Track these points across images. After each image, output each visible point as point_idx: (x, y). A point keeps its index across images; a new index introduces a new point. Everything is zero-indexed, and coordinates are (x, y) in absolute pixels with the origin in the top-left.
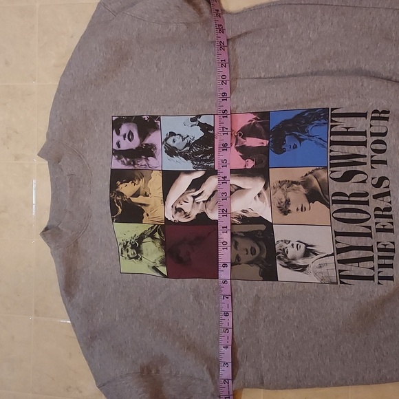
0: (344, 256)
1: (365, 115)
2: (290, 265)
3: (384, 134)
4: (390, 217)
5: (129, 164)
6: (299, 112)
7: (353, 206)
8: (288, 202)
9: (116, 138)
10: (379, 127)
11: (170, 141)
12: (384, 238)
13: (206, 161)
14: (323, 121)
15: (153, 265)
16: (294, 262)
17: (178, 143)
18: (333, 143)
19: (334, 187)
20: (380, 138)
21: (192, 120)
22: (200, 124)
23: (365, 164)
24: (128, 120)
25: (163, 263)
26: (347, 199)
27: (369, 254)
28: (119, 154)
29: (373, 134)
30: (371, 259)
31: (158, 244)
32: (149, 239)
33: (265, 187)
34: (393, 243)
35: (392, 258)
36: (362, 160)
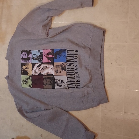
0: (69, 83)
1: (73, 50)
2: (58, 85)
3: (77, 55)
4: (78, 74)
5: (25, 61)
6: (60, 49)
7: (71, 71)
8: (58, 70)
9: (22, 55)
10: (77, 53)
11: (33, 56)
12: (77, 79)
13: (41, 60)
14: (65, 52)
15: (29, 85)
16: (59, 84)
17: (35, 56)
18: (67, 57)
19: (67, 67)
20: (76, 56)
21: (38, 51)
22: (40, 52)
23: (74, 62)
24: (24, 51)
25: (32, 85)
26: (70, 70)
27: (74, 82)
28: (23, 59)
29: (75, 55)
30: (75, 83)
31: (31, 80)
32: (29, 79)
33: (53, 67)
34: (79, 80)
35: (79, 83)
36: (73, 61)
